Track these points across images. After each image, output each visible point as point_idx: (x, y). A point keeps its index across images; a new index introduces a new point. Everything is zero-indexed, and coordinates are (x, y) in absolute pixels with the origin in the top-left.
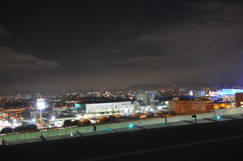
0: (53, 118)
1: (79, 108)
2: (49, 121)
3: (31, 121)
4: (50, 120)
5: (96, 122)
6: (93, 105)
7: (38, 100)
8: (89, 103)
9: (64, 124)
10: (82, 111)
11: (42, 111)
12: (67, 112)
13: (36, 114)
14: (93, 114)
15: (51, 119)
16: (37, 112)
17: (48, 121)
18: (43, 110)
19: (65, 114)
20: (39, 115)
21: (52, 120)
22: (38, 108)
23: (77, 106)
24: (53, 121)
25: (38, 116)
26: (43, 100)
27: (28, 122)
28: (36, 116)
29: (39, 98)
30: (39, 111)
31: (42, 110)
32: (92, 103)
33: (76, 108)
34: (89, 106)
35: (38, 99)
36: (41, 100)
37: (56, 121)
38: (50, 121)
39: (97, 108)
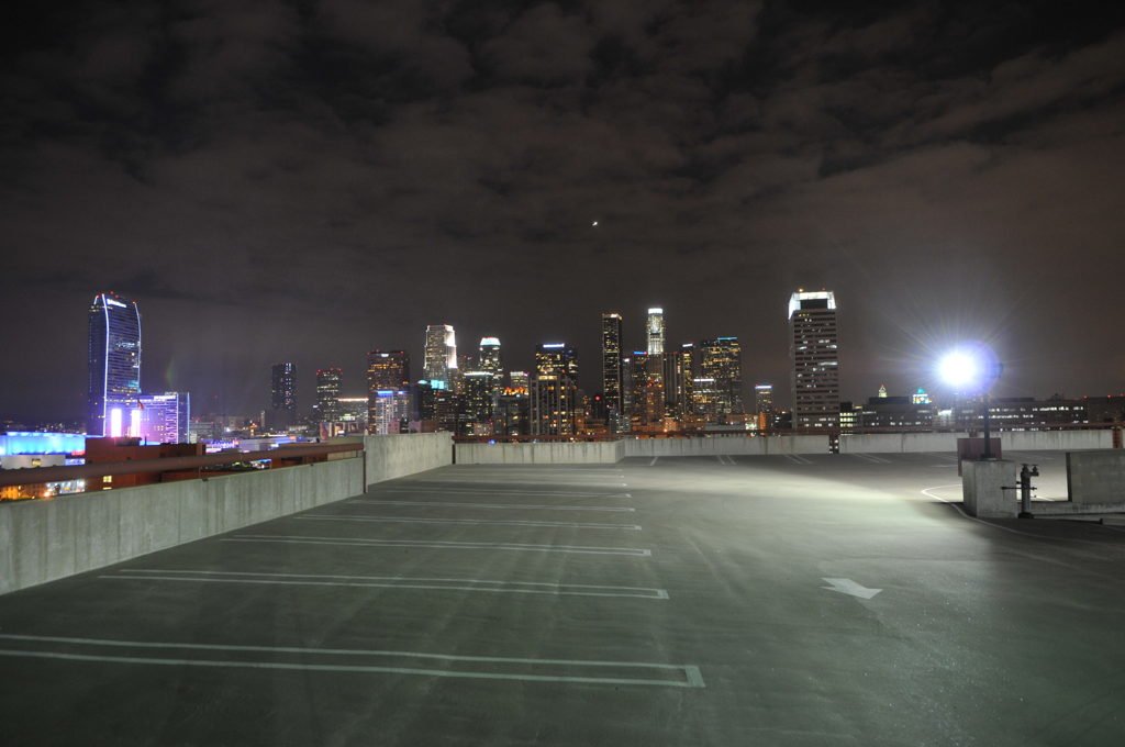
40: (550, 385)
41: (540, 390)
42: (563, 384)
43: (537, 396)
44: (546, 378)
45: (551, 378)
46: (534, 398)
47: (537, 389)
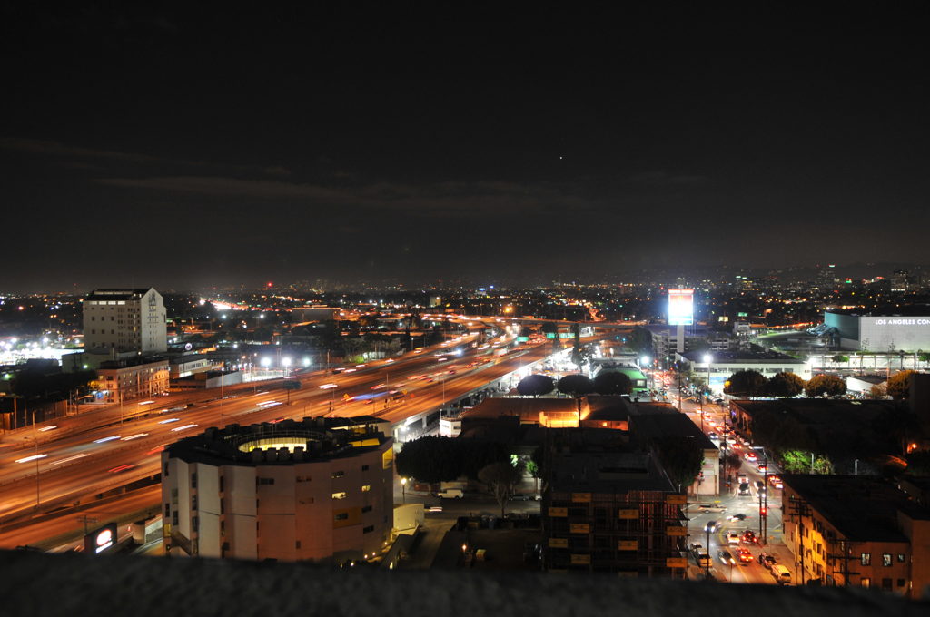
0: (707, 360)
1: (836, 328)
2: (692, 368)
3: (638, 361)
4: (693, 365)
5: (873, 389)
6: (890, 322)
7: (670, 291)
8: (878, 313)
9: (730, 386)
10: (845, 342)
11: (685, 330)
12: (789, 340)
13: (667, 340)
14: (888, 358)
15: (698, 361)
16: (668, 332)
17: (689, 367)
18: (687, 328)
19: (775, 349)
20: (675, 346)
21: (702, 366)
22: (672, 322)
23: (831, 321)
24: (705, 370)
25: (671, 346)
26: (690, 292)
27: (625, 364)
28: (666, 346)
29: (676, 288)
30: (674, 329)
31: (685, 326)
32: (891, 315)
33: (827, 329)
34: (874, 327)
35: (671, 289)
36: (683, 291)
37: (720, 370)
38: (697, 370)
39: (910, 334)
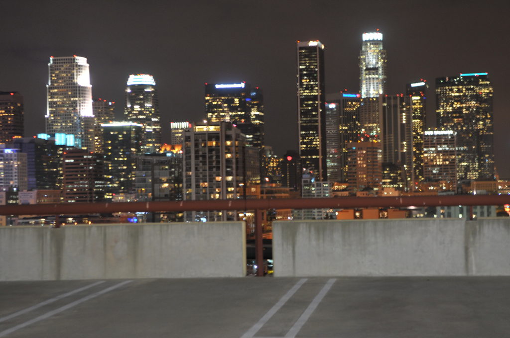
40: (210, 139)
41: (196, 145)
42: (228, 138)
43: (193, 155)
44: (204, 129)
45: (212, 129)
46: (188, 158)
47: (191, 144)
